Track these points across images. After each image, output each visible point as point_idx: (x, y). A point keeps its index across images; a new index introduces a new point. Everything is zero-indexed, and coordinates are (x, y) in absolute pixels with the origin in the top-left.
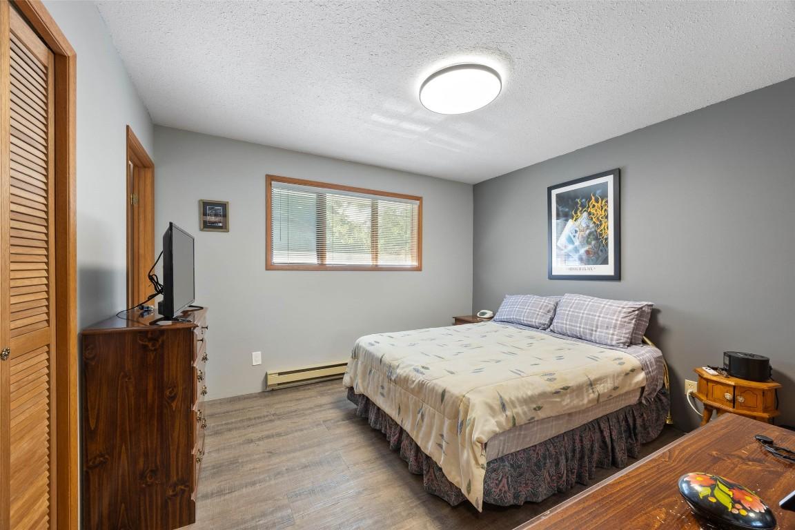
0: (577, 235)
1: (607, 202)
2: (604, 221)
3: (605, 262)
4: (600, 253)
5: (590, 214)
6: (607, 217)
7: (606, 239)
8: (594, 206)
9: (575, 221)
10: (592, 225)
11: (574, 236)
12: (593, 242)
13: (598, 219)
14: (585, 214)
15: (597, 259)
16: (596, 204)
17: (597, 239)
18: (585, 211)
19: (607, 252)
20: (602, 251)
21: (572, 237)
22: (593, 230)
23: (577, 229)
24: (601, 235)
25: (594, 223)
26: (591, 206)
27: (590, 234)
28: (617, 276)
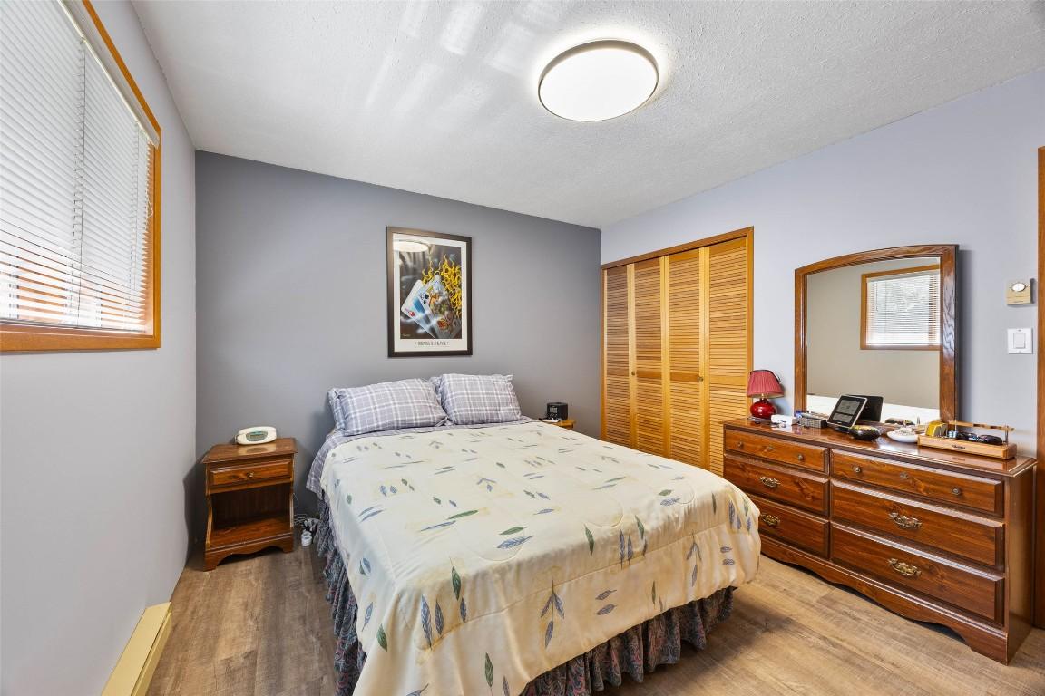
0: (428, 301)
1: (460, 269)
2: (457, 290)
3: (459, 336)
4: (454, 326)
5: (442, 278)
6: (460, 287)
7: (460, 310)
8: (447, 271)
9: (426, 282)
10: (445, 292)
11: (425, 302)
12: (447, 313)
13: (451, 286)
14: (437, 277)
15: (451, 331)
16: (449, 269)
17: (450, 309)
18: (438, 273)
19: (460, 325)
20: (455, 323)
21: (422, 302)
22: (446, 298)
23: (428, 294)
24: (454, 305)
25: (448, 290)
26: (444, 270)
27: (443, 302)
28: (468, 353)
